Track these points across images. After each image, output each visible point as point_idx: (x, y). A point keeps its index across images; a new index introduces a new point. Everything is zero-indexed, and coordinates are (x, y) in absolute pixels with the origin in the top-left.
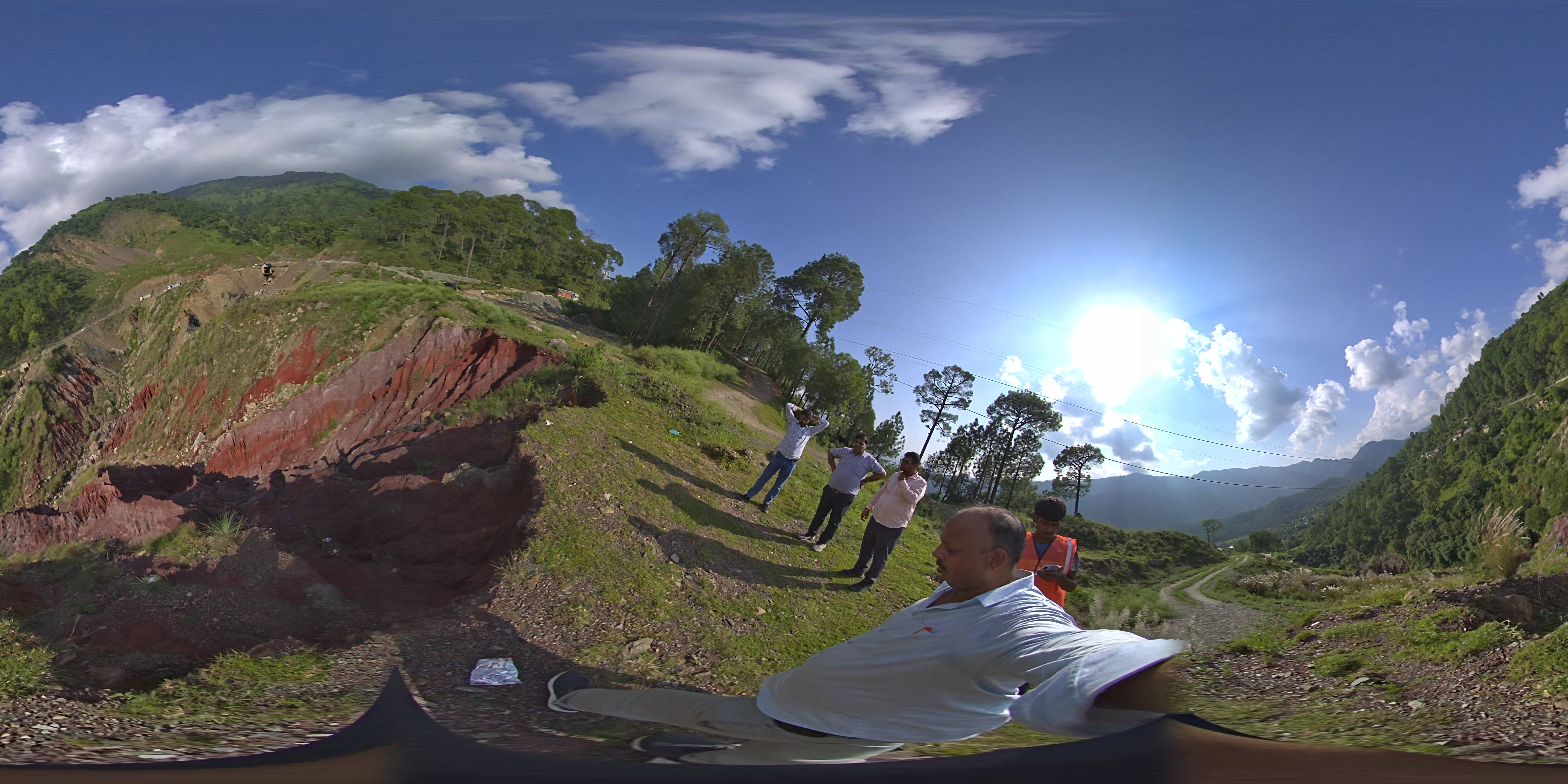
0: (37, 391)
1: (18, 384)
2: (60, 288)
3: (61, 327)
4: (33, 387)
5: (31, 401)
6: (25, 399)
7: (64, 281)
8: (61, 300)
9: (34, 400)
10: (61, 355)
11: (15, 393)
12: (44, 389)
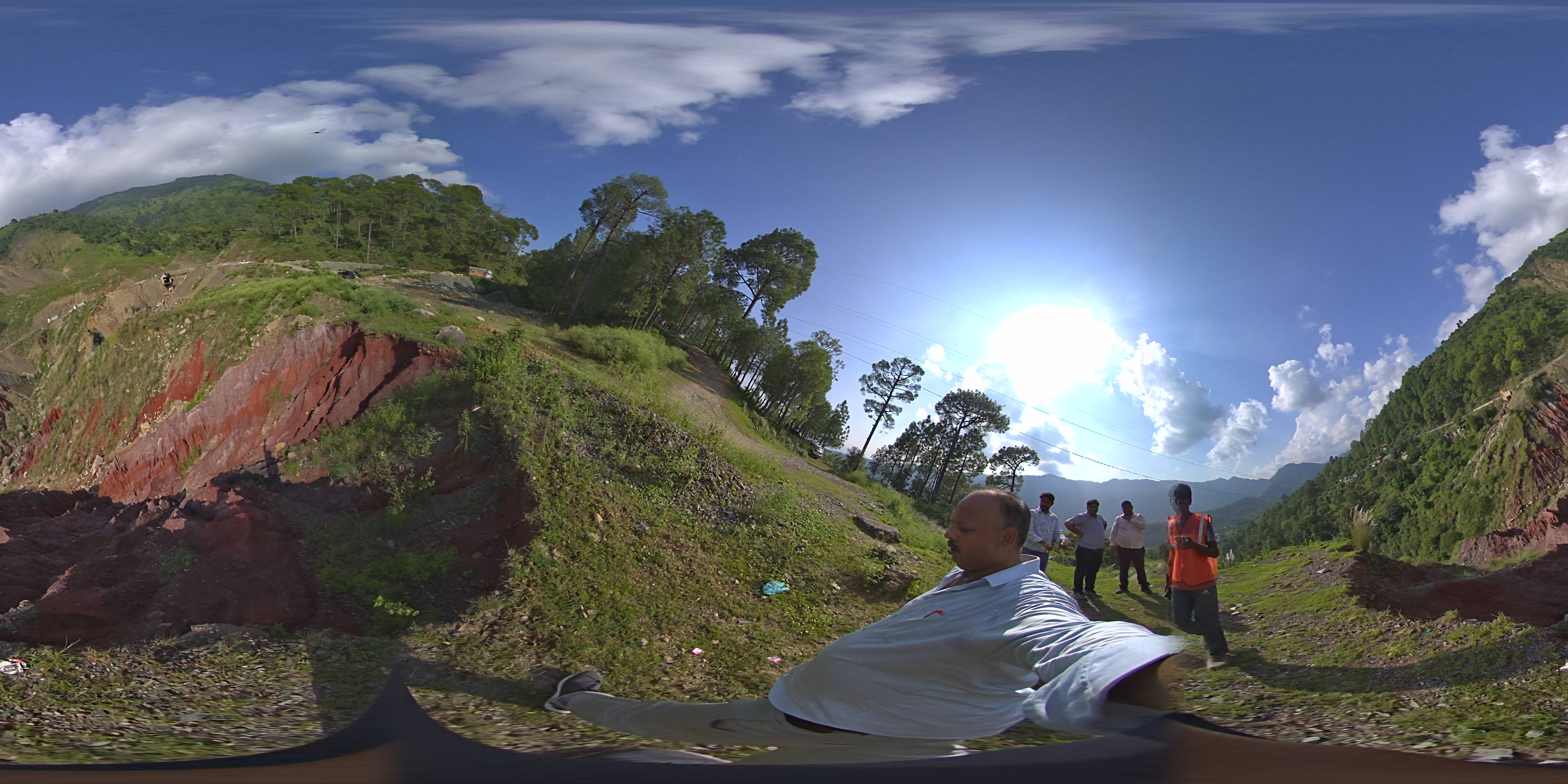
0: (1518, 420)
1: (1502, 412)
2: (1540, 315)
3: (1542, 354)
4: (1514, 415)
5: (1512, 429)
6: (1506, 427)
7: (1545, 307)
8: (1541, 327)
9: (1516, 428)
10: (1542, 382)
11: (1498, 421)
12: (1525, 418)
